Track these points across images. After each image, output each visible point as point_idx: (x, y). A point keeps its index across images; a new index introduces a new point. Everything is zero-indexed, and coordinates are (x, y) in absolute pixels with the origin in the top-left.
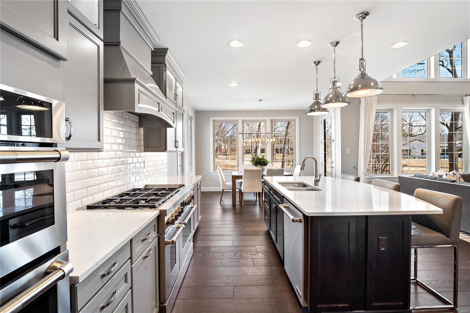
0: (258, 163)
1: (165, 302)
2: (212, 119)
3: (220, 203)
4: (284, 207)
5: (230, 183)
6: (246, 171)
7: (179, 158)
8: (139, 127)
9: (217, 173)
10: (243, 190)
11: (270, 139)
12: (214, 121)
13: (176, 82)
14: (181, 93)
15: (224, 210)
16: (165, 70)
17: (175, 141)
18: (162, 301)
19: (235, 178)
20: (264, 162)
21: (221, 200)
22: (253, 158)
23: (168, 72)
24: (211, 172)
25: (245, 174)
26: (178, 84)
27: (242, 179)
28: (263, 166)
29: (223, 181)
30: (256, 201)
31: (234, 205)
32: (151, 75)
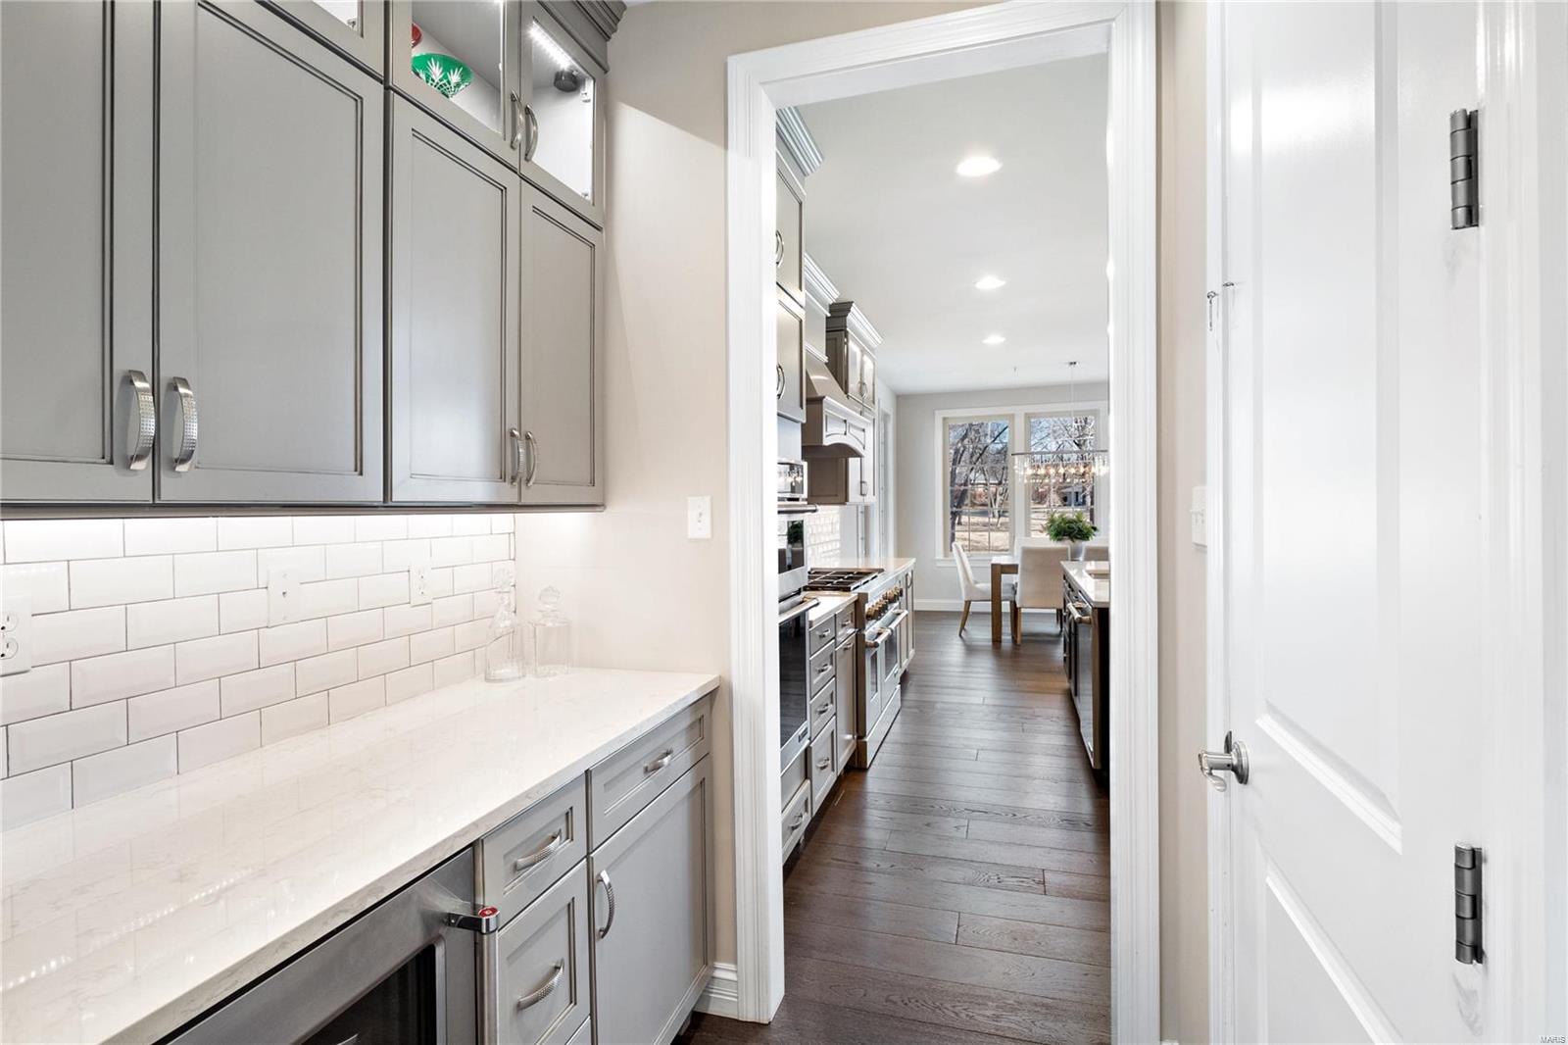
0: (1065, 532)
1: (865, 735)
2: (939, 416)
3: (960, 635)
4: (1077, 608)
5: (986, 586)
6: (1027, 552)
7: (861, 517)
9: (954, 560)
10: (1021, 600)
11: (1101, 467)
12: (944, 419)
13: (862, 356)
14: (872, 373)
15: (970, 649)
16: (846, 343)
17: (861, 482)
18: (861, 735)
19: (998, 571)
20: (1080, 530)
21: (963, 628)
22: (1052, 521)
23: (851, 344)
24: (937, 558)
25: (1024, 560)
26: (866, 358)
27: (1017, 573)
28: (1077, 542)
29: (967, 578)
30: (1059, 635)
31: (997, 640)
32: (826, 364)
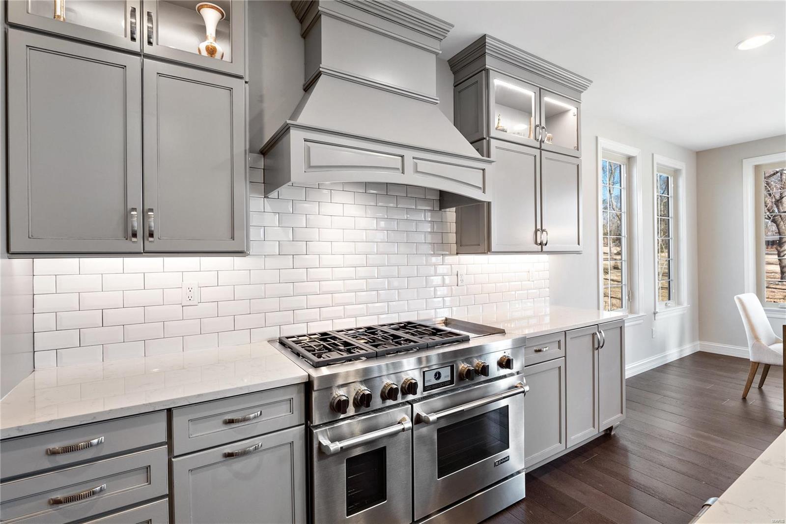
2: (748, 164)
8: (440, 209)
12: (757, 168)
